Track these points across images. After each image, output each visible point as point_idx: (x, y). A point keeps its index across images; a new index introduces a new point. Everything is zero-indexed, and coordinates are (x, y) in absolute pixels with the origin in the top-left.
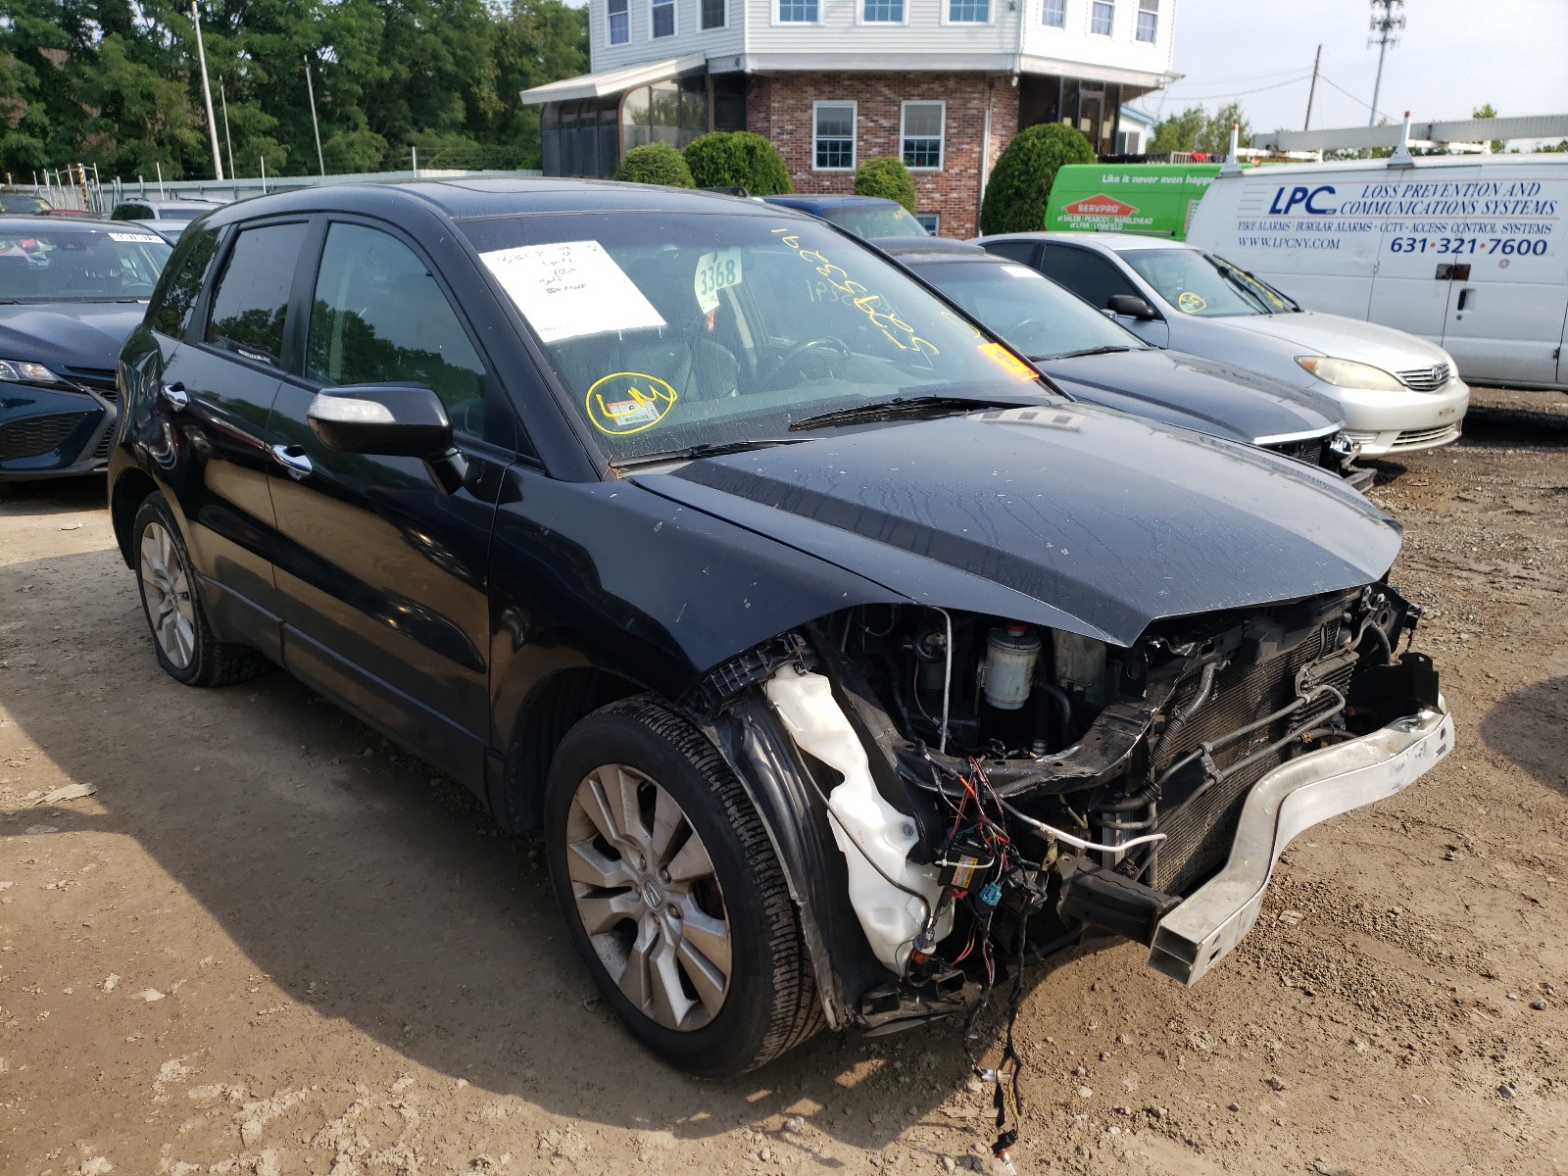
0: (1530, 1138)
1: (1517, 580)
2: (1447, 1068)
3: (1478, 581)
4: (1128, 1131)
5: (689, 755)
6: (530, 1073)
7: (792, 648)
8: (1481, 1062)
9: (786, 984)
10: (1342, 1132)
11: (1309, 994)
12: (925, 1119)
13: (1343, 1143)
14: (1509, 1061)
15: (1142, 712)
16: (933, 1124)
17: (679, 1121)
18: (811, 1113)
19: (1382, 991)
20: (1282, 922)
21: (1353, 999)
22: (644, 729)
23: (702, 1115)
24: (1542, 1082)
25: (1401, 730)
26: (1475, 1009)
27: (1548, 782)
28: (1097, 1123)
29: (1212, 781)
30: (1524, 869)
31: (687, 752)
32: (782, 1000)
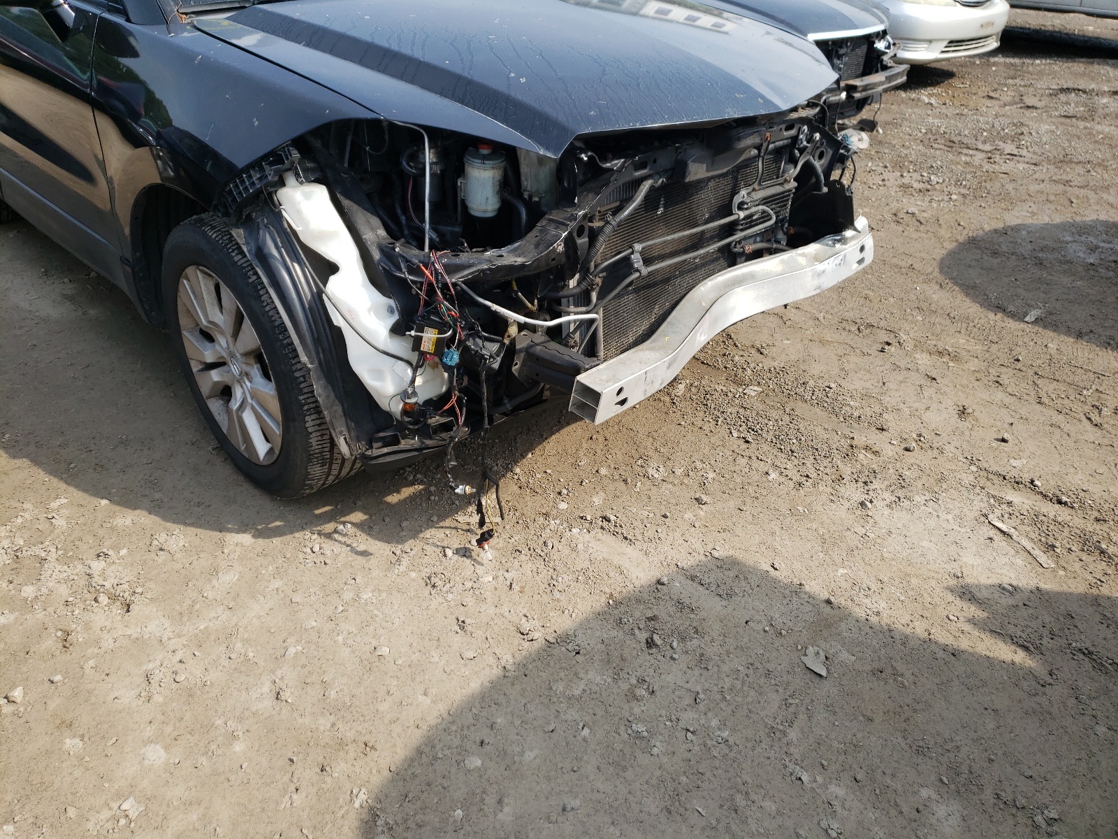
0: (872, 535)
1: (1008, 157)
2: (829, 490)
3: (979, 157)
4: (585, 530)
5: (233, 254)
6: (157, 496)
7: (287, 159)
8: (856, 486)
9: (317, 428)
10: (738, 531)
11: (748, 442)
12: (441, 524)
13: (737, 539)
14: (876, 484)
15: (572, 215)
16: (446, 528)
17: (259, 527)
18: (358, 521)
19: (800, 440)
20: (745, 394)
21: (779, 445)
22: (204, 234)
23: (278, 523)
24: (894, 498)
25: (827, 245)
26: (864, 451)
27: (975, 299)
28: (564, 526)
29: (638, 274)
30: (935, 357)
31: (233, 251)
32: (316, 439)
